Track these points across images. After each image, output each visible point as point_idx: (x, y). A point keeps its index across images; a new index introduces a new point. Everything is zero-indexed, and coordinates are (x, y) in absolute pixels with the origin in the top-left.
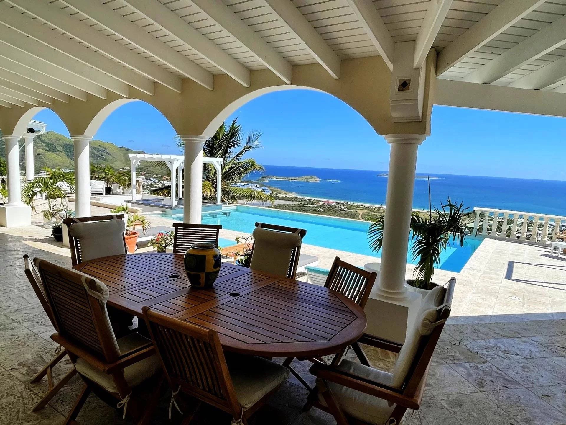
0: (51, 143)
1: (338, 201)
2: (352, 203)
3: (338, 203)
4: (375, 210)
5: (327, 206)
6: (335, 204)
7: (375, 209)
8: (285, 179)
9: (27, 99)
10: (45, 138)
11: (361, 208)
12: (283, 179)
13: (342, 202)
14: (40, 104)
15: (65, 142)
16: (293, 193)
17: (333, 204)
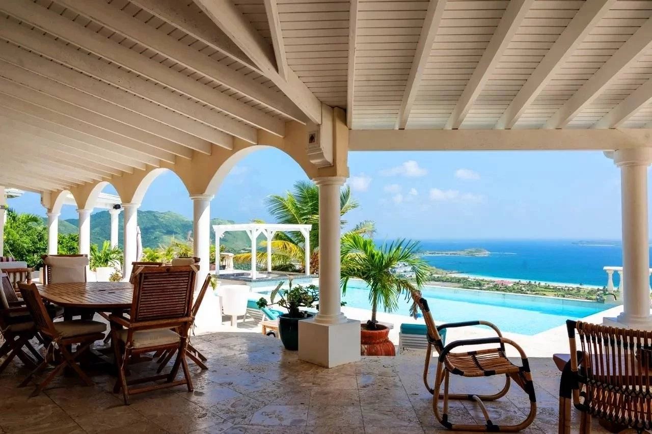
0: (169, 224)
1: (517, 281)
2: (537, 283)
3: (518, 284)
4: (573, 292)
5: (501, 287)
6: (512, 284)
7: (572, 290)
8: (442, 254)
9: (95, 176)
10: (162, 220)
11: (550, 289)
12: (439, 254)
13: (524, 281)
14: (104, 179)
15: (182, 222)
16: (454, 272)
17: (510, 285)
